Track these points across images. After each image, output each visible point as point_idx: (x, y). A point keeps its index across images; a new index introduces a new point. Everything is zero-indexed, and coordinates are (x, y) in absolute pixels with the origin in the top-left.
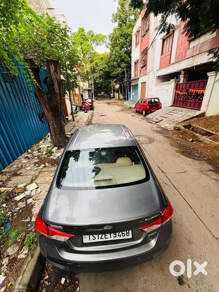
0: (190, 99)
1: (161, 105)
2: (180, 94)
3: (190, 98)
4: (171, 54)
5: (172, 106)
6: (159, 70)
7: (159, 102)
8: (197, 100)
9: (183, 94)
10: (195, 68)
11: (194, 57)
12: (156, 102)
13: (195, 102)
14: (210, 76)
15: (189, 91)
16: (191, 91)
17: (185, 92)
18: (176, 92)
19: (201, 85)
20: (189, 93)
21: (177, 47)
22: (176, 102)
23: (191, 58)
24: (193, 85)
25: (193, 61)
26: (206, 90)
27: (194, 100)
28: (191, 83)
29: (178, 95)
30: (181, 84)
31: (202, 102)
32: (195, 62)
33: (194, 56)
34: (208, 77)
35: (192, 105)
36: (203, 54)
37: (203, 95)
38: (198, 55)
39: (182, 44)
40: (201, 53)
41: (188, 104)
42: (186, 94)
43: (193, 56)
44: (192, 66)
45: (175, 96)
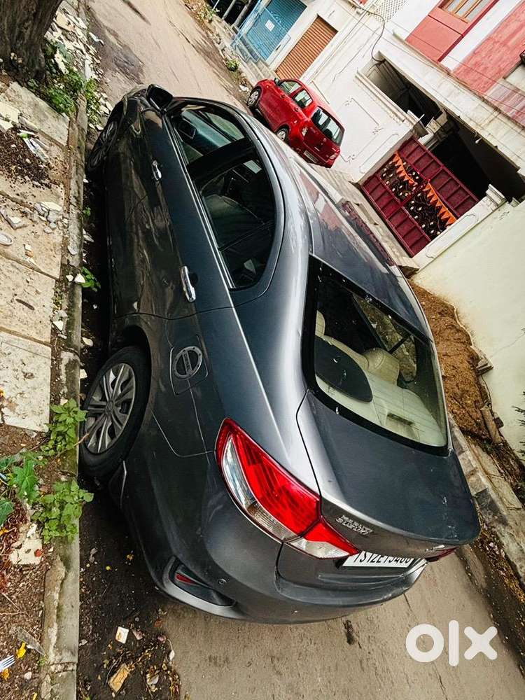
0: (412, 208)
1: (334, 159)
2: (400, 172)
3: (413, 205)
4: (462, 36)
5: (356, 185)
7: (339, 144)
8: (424, 226)
9: (406, 179)
10: (477, 142)
11: (496, 113)
12: (329, 134)
13: (416, 227)
14: (491, 198)
15: (424, 188)
16: (427, 192)
17: (416, 181)
18: (394, 156)
19: (457, 199)
20: (421, 191)
21: (489, 39)
22: (374, 183)
23: (491, 110)
24: (443, 179)
25: (487, 122)
26: (458, 221)
27: (417, 220)
28: (443, 170)
29: (393, 168)
31: (429, 242)
32: (490, 129)
33: (500, 112)
34: (485, 195)
35: (406, 228)
36: (516, 128)
37: (442, 226)
38: (509, 118)
39: (504, 44)
40: (516, 123)
41: (398, 219)
42: (412, 186)
43: (496, 109)
44: (478, 130)
45: (383, 167)
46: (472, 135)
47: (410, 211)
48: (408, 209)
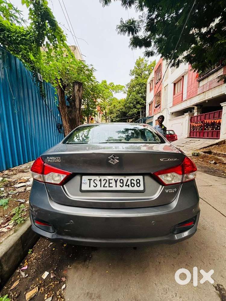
0: (207, 129)
1: (177, 137)
2: (196, 125)
3: (206, 128)
4: (182, 93)
5: (188, 138)
6: (172, 107)
7: (175, 134)
8: (215, 129)
9: (198, 125)
10: (207, 102)
11: (205, 93)
12: (171, 134)
13: (213, 132)
14: (224, 106)
15: (205, 122)
16: (207, 122)
17: (201, 123)
18: (191, 124)
19: (217, 115)
20: (205, 123)
21: (188, 87)
22: (192, 134)
23: (203, 94)
24: (207, 116)
25: (204, 96)
26: (222, 119)
27: (211, 130)
28: (205, 115)
29: (193, 127)
30: (196, 116)
31: (220, 131)
32: (206, 96)
33: (205, 92)
34: (222, 107)
35: (210, 134)
36: (213, 89)
37: (220, 124)
38: (208, 90)
39: (192, 84)
40: (211, 89)
41: (206, 135)
42: (201, 125)
43: (203, 93)
44: (204, 100)
45: (191, 128)
46: (204, 102)
47: (207, 130)
48: (206, 130)
